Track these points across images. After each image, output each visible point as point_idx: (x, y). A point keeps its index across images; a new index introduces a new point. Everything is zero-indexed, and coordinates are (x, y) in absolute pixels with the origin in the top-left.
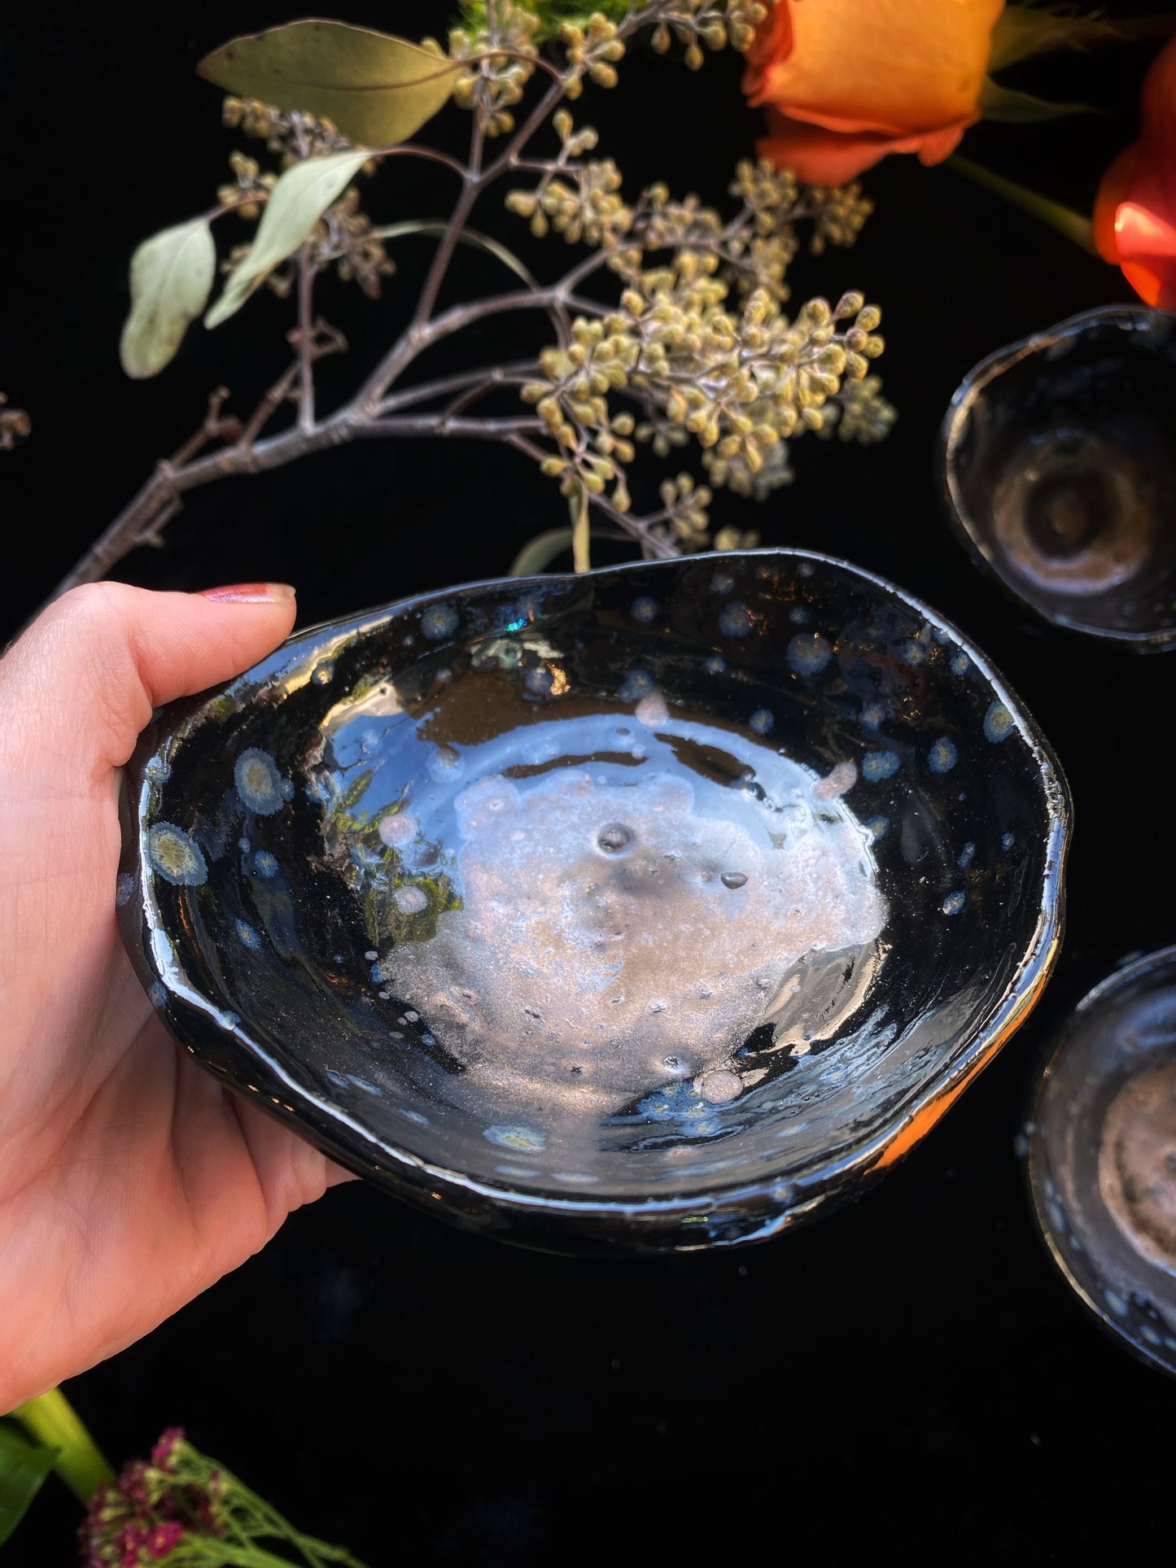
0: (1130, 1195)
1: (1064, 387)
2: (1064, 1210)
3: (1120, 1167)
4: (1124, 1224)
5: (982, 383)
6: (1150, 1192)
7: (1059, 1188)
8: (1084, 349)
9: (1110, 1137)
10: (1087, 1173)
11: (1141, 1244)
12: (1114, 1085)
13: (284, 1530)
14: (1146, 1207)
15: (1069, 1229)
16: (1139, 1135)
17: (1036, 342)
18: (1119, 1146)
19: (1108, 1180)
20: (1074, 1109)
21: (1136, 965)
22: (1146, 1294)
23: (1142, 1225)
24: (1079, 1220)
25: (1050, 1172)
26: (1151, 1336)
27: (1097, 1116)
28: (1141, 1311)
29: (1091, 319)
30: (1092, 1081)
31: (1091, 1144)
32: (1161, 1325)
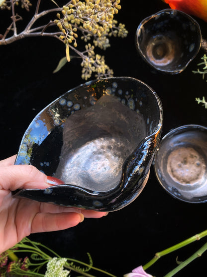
0: (172, 171)
1: (159, 26)
2: (161, 174)
3: (171, 166)
4: (171, 176)
5: (143, 24)
6: (176, 170)
7: (160, 170)
8: (162, 18)
9: (169, 161)
10: (165, 167)
11: (174, 179)
12: (169, 153)
14: (175, 173)
15: (162, 177)
16: (174, 161)
17: (153, 16)
18: (170, 163)
19: (169, 169)
20: (163, 157)
21: (173, 131)
22: (175, 187)
23: (174, 176)
24: (164, 176)
25: (158, 167)
26: (176, 194)
27: (166, 158)
28: (174, 190)
29: (162, 12)
30: (166, 152)
31: (165, 163)
32: (177, 192)
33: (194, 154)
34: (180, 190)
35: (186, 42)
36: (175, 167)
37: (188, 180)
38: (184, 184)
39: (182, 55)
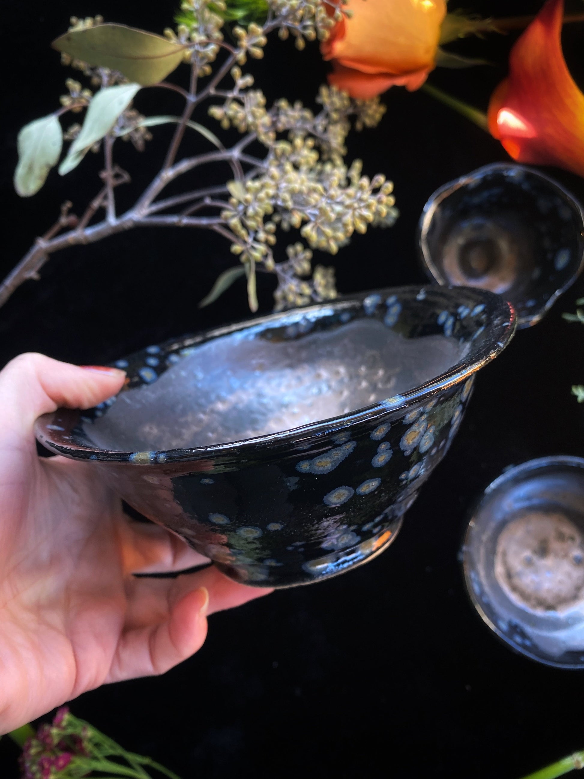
0: (509, 575)
1: (476, 200)
2: (480, 585)
5: (440, 200)
6: (519, 574)
7: (478, 574)
8: (485, 184)
9: (500, 549)
10: (490, 566)
11: (514, 598)
12: (502, 525)
13: (119, 751)
14: (517, 581)
15: (482, 593)
16: (513, 548)
17: (463, 181)
18: (504, 554)
20: (484, 538)
21: (511, 472)
22: (516, 621)
23: (514, 589)
24: (487, 589)
25: (473, 566)
26: (518, 639)
27: (494, 540)
28: (514, 629)
29: (487, 170)
30: (493, 525)
31: (492, 552)
32: (523, 635)
33: (568, 529)
34: (529, 630)
35: (547, 243)
36: (516, 564)
37: (550, 600)
38: (539, 613)
39: (536, 273)
